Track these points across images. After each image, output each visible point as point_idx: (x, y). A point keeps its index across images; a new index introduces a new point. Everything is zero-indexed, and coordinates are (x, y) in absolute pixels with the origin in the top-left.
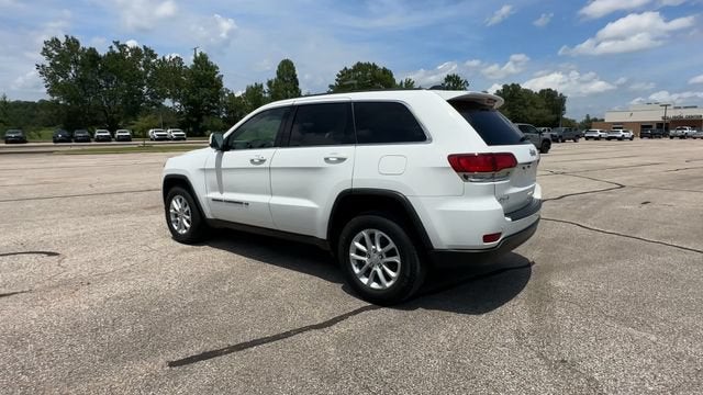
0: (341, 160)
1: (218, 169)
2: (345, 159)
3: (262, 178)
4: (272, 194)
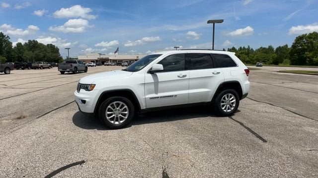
0: (218, 73)
1: (156, 83)
2: (219, 73)
3: (186, 83)
4: (189, 88)
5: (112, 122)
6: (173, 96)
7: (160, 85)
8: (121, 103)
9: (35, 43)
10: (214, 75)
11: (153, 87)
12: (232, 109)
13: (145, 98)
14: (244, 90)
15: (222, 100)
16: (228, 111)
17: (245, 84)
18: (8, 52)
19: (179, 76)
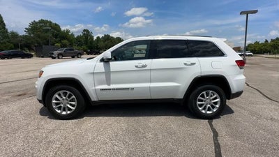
0: (193, 64)
4: (151, 81)
5: (59, 112)
6: (128, 89)
7: (113, 76)
8: (68, 93)
9: (109, 36)
10: (186, 66)
11: (103, 77)
12: (215, 110)
13: (95, 89)
14: (234, 88)
15: (199, 98)
16: (208, 112)
17: (236, 80)
18: (91, 43)
19: (136, 67)
